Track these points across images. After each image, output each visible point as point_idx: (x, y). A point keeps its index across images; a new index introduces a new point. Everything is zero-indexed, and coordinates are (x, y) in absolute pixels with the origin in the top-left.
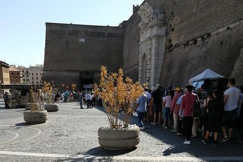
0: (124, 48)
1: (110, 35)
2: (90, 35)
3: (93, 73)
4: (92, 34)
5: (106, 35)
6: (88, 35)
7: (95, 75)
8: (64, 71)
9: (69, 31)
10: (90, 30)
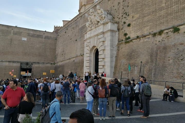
0: (57, 47)
1: (47, 37)
2: (31, 36)
3: (32, 64)
4: (33, 36)
5: (44, 37)
6: (30, 36)
7: (33, 66)
8: (6, 61)
9: (14, 31)
10: (32, 32)
